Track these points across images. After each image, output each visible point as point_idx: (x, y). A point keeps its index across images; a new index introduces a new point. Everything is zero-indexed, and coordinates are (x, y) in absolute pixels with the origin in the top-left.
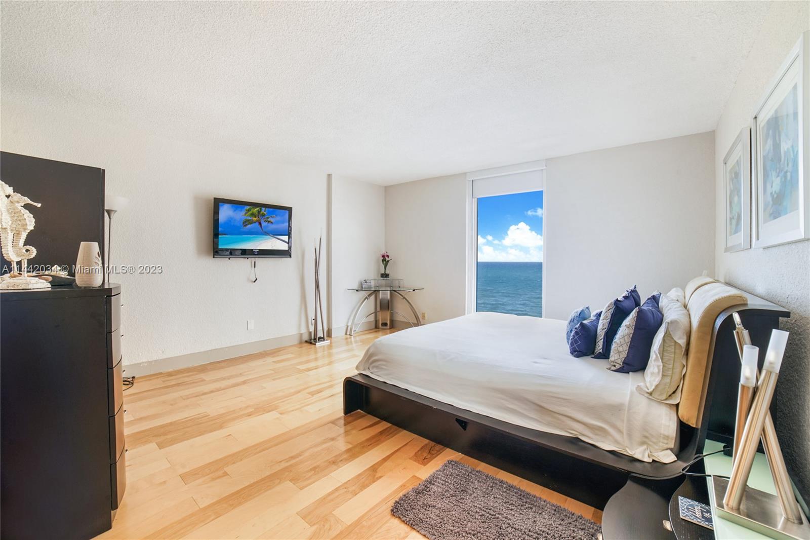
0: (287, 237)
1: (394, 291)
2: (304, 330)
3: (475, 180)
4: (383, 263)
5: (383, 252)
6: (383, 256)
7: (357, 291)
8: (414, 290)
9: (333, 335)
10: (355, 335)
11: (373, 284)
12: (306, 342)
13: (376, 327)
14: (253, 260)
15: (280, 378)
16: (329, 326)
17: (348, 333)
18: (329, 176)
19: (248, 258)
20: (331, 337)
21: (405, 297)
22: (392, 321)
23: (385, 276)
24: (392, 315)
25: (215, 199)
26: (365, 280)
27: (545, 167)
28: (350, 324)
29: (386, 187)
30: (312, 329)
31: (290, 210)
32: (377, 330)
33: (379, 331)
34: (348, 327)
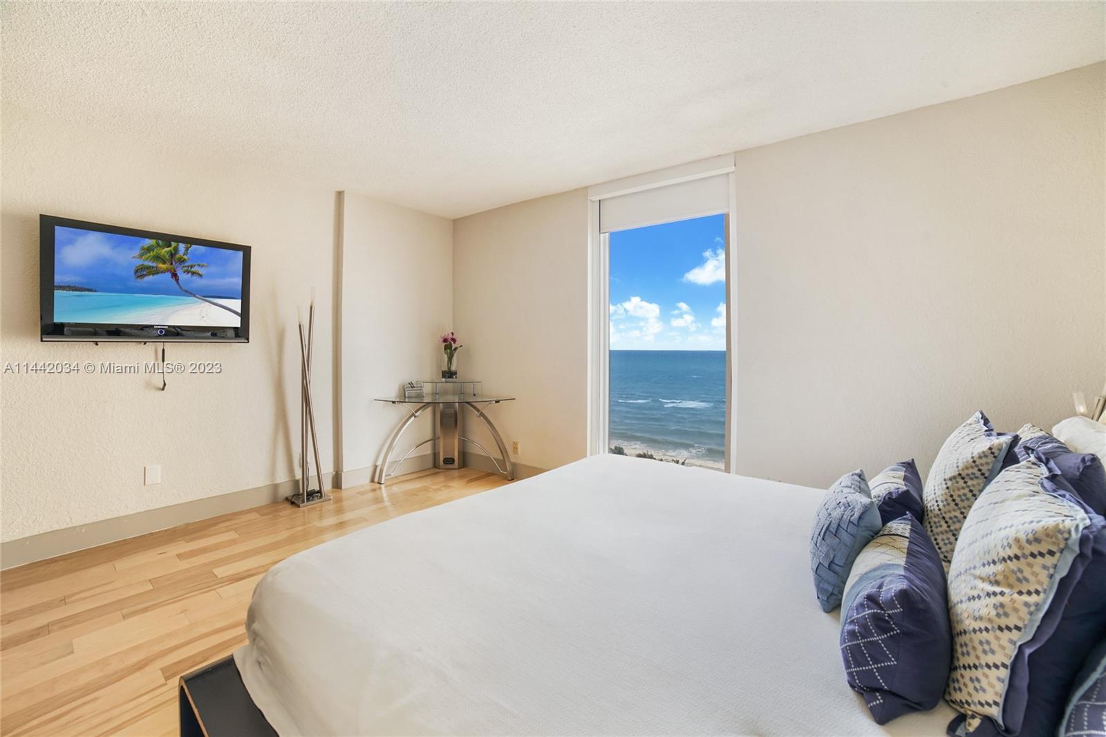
0: (239, 301)
1: (467, 403)
2: (282, 477)
3: (603, 200)
4: (446, 353)
5: (447, 333)
6: (445, 340)
7: (394, 402)
8: (497, 402)
9: (344, 486)
10: (389, 483)
11: (427, 388)
12: (287, 499)
13: (435, 465)
14: (160, 346)
15: (145, 610)
16: (338, 468)
17: (376, 480)
18: (340, 194)
19: (145, 343)
20: (341, 488)
21: (484, 412)
22: (464, 455)
23: (449, 374)
24: (463, 444)
25: (43, 218)
26: (411, 384)
27: (733, 169)
28: (379, 463)
29: (455, 221)
30: (299, 476)
31: (246, 251)
32: (437, 470)
33: (438, 473)
34: (376, 467)
